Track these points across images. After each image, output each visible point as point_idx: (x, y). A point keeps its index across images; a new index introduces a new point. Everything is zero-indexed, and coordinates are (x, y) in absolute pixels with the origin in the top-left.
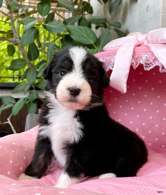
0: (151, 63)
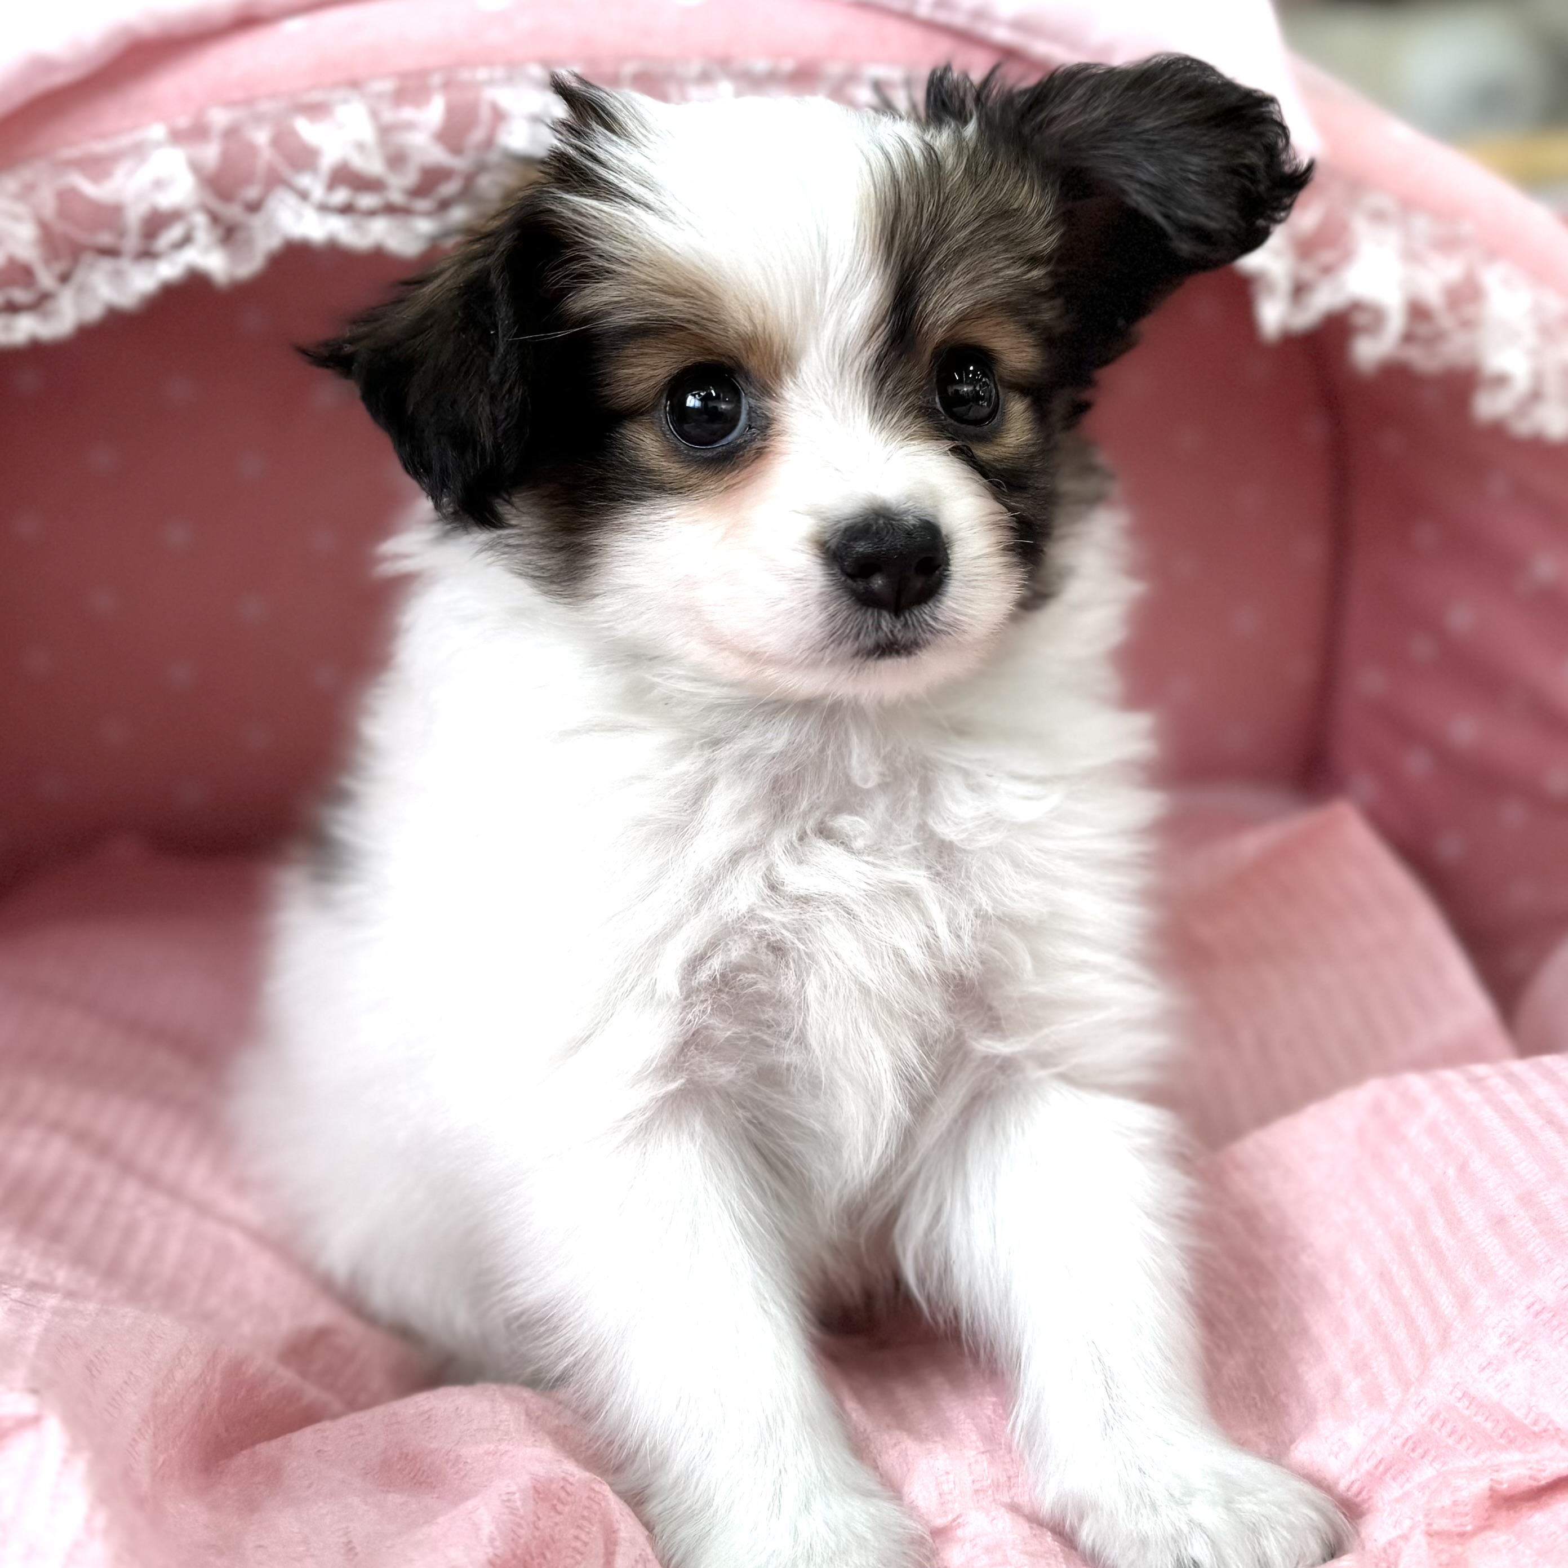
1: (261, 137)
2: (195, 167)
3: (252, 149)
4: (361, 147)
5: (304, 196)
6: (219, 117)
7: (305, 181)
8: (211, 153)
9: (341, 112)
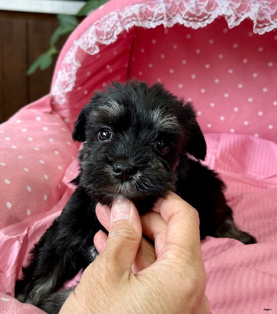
0: (266, 21)
1: (178, 4)
2: (166, 7)
3: (176, 6)
4: (192, 8)
5: (181, 15)
7: (182, 13)
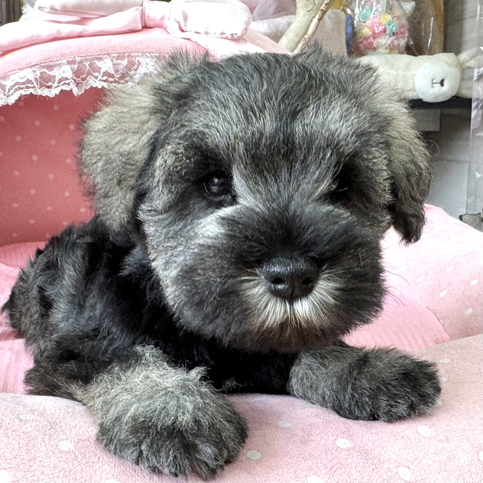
6: (78, 59)
8: (76, 67)
9: (105, 60)
